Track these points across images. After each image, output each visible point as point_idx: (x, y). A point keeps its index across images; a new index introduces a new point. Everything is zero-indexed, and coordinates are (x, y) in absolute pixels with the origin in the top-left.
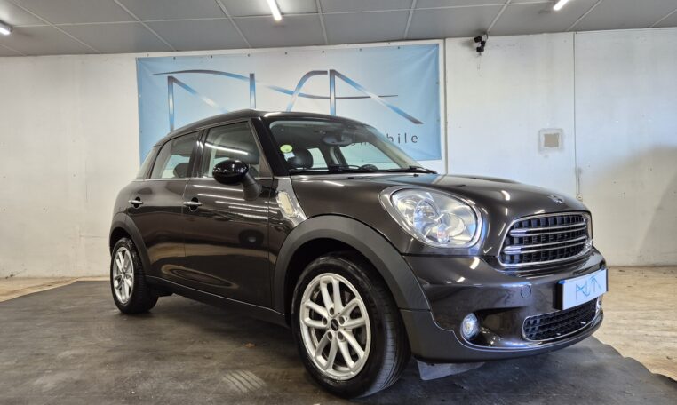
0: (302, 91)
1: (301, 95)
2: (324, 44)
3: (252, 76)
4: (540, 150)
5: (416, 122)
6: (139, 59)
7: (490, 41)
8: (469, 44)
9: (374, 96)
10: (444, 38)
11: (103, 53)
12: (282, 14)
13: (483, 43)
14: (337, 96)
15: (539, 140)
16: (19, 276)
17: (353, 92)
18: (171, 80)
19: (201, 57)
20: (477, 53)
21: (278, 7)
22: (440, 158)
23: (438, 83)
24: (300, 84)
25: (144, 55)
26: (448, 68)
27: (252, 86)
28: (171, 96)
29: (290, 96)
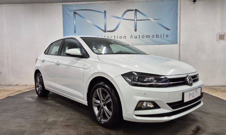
0: (124, 17)
1: (123, 19)
3: (105, 12)
4: (217, 41)
5: (168, 29)
6: (63, 5)
9: (152, 19)
11: (50, 3)
14: (137, 19)
15: (217, 37)
16: (20, 84)
18: (75, 13)
19: (86, 4)
20: (193, 3)
22: (177, 44)
23: (177, 14)
24: (123, 15)
25: (65, 4)
26: (181, 8)
27: (105, 16)
28: (75, 19)
29: (119, 19)
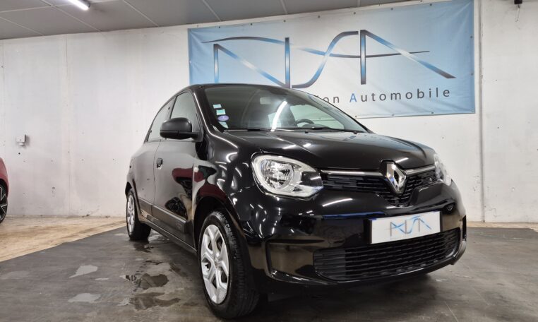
0: (334, 51)
1: (332, 55)
2: (356, 6)
3: (287, 39)
5: (448, 76)
6: (189, 30)
9: (405, 53)
11: (160, 26)
14: (367, 54)
16: (93, 215)
17: (383, 49)
18: (216, 46)
19: (243, 25)
20: (516, 6)
22: (474, 112)
23: (472, 37)
24: (332, 45)
25: (194, 26)
26: (483, 21)
27: (287, 49)
28: (216, 61)
29: (322, 56)
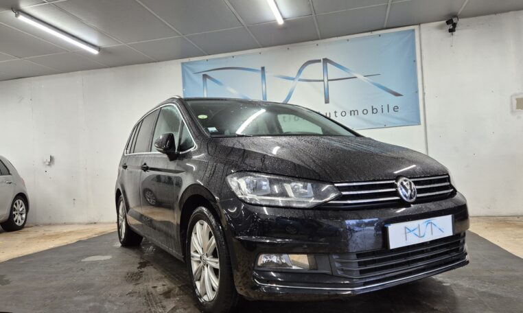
0: (301, 77)
1: (300, 80)
2: (318, 39)
3: (263, 68)
4: (512, 112)
5: (397, 95)
6: (183, 64)
7: (461, 23)
8: (441, 27)
9: (360, 77)
10: (419, 24)
12: (284, 19)
13: (454, 25)
14: (329, 78)
15: (512, 104)
17: (343, 74)
18: (205, 76)
19: (226, 58)
20: (450, 33)
21: (281, 14)
22: (419, 124)
23: (415, 61)
24: (300, 72)
25: (187, 60)
26: (423, 48)
27: (263, 76)
28: (205, 88)
29: (292, 81)
